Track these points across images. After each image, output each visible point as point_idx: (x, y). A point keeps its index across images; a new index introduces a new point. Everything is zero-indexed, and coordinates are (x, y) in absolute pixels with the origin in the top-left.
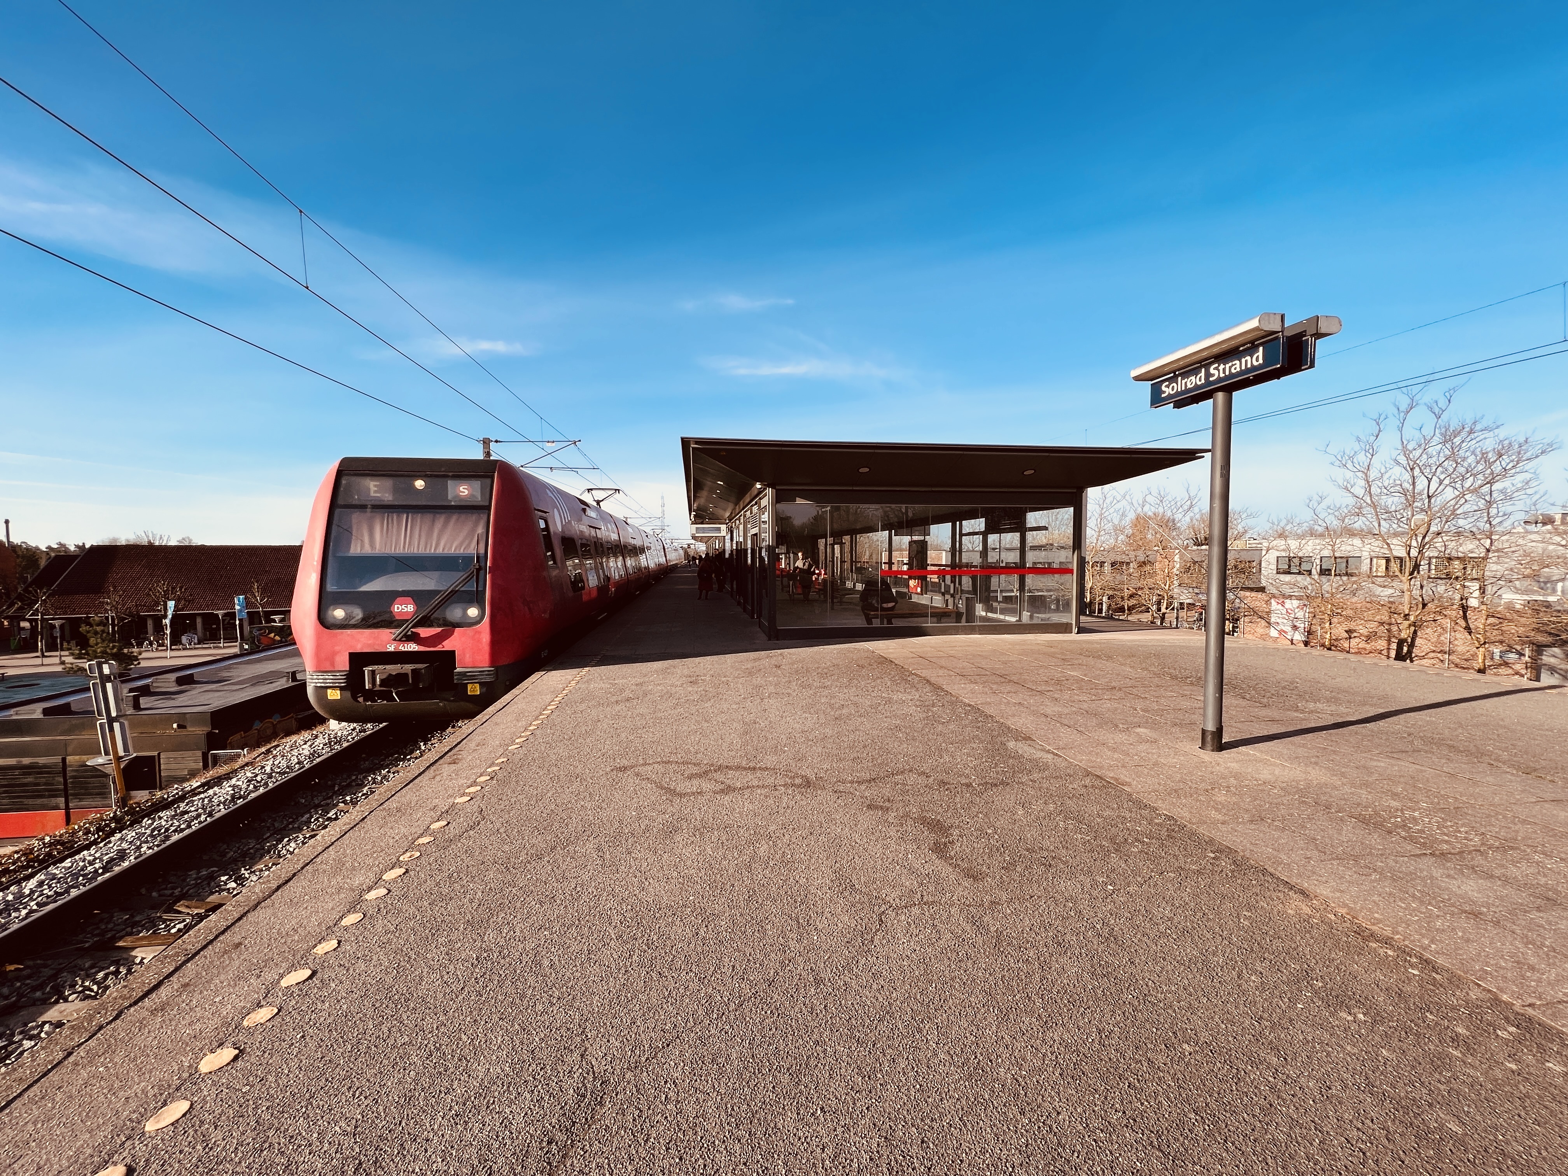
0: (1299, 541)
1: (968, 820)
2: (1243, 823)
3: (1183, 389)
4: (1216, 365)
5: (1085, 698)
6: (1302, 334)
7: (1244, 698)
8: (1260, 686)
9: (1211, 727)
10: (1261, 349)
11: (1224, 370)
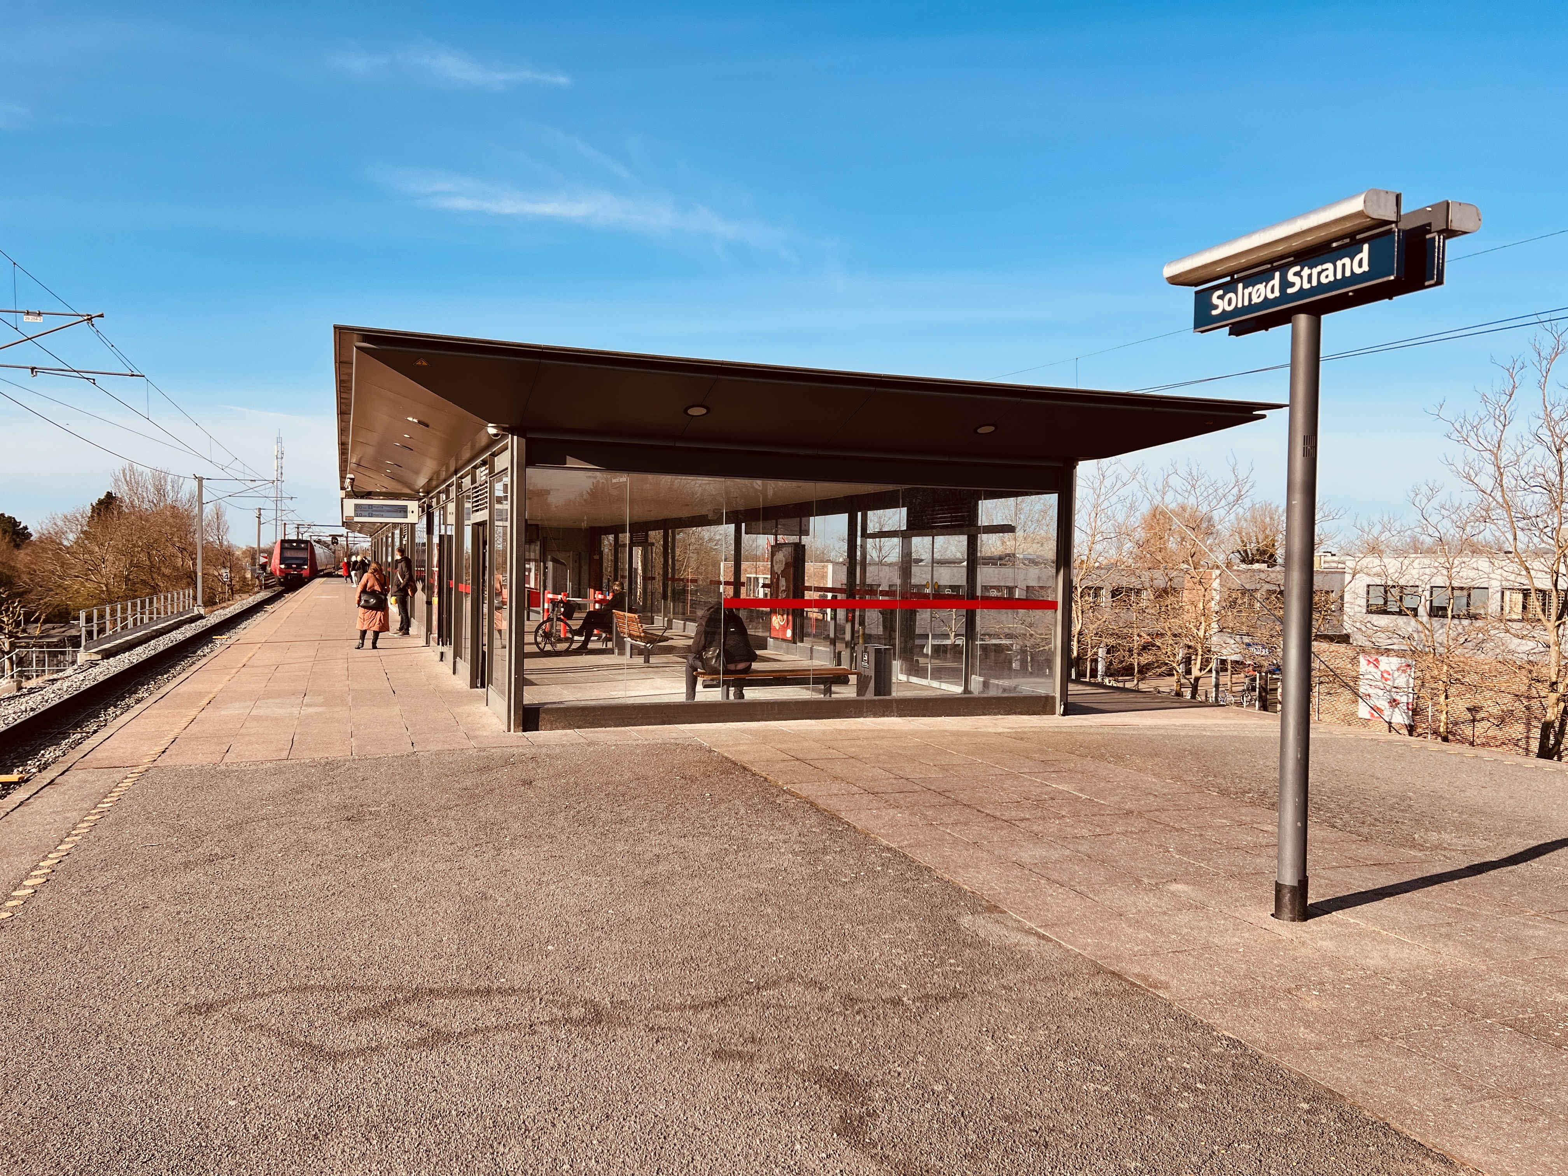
0: (1400, 559)
1: (899, 1069)
2: (1348, 1045)
3: (1246, 303)
4: (1297, 268)
5: (1085, 832)
6: (1425, 229)
7: (1334, 827)
8: (1356, 804)
9: (1289, 879)
10: (1366, 247)
11: (1310, 276)
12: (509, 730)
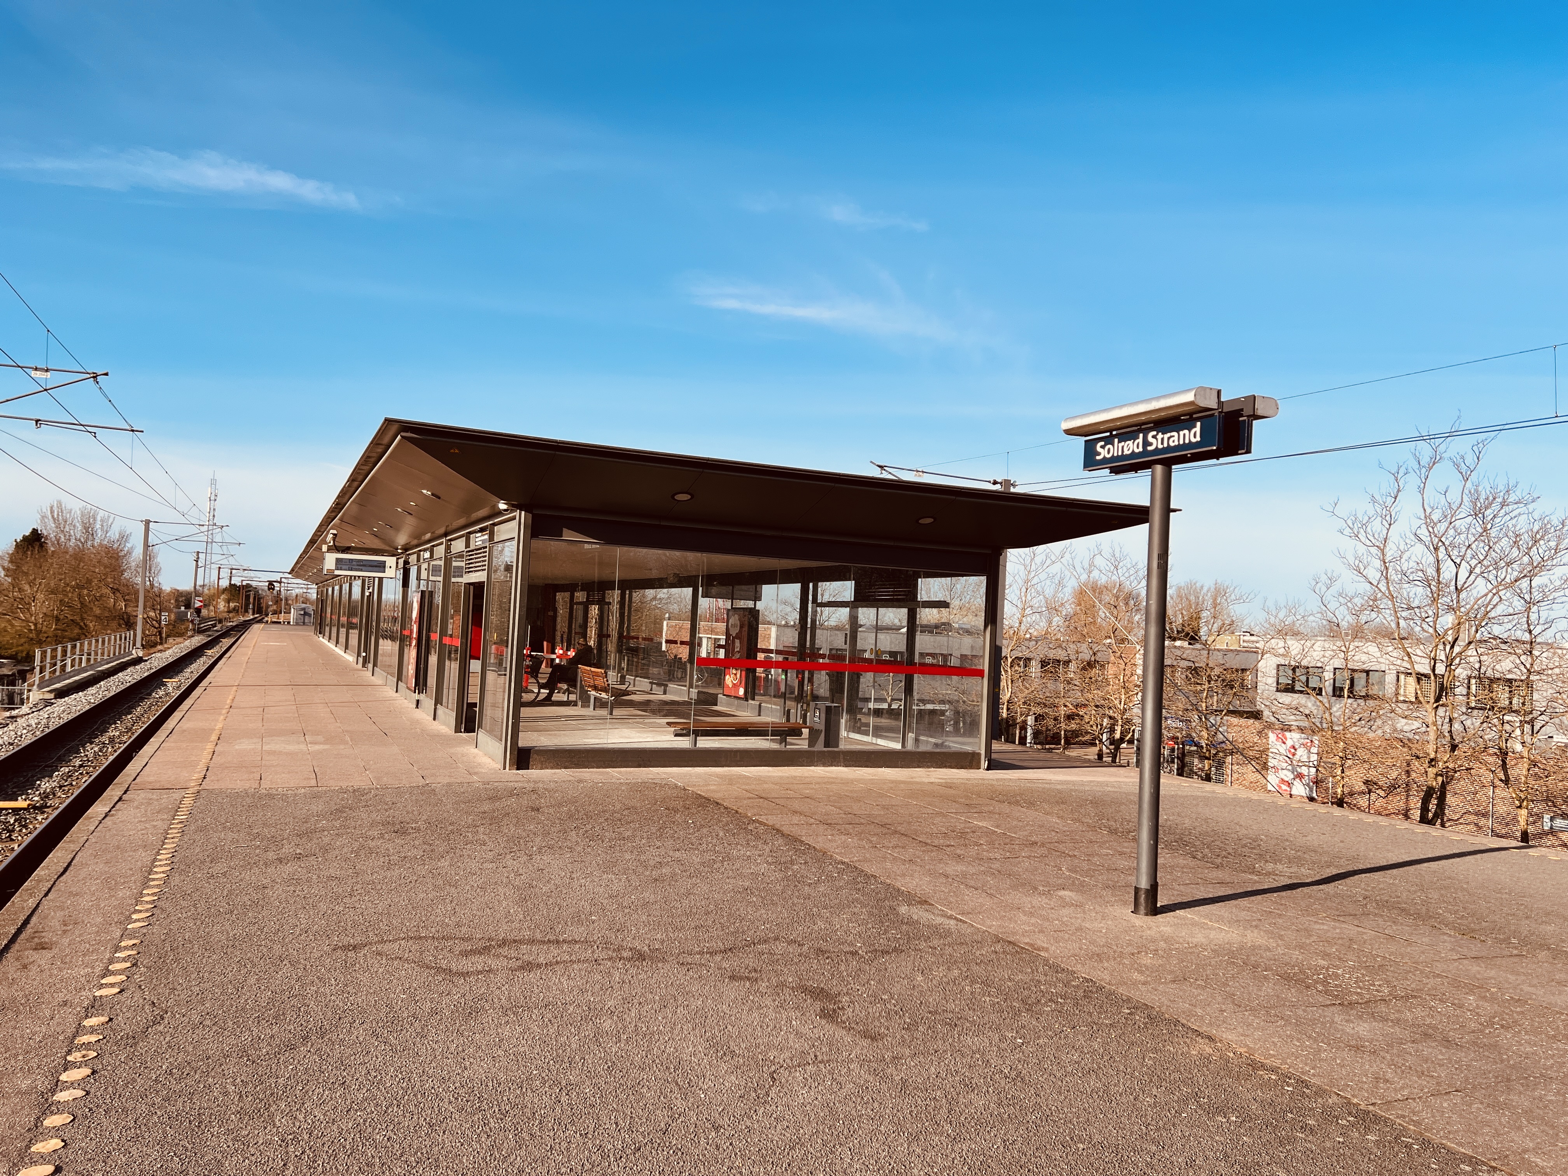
0: (1302, 642)
1: (858, 987)
2: (1165, 983)
3: (1120, 454)
4: (1154, 433)
5: (998, 856)
6: (1238, 413)
7: (1194, 858)
8: (1217, 843)
9: (1144, 884)
10: (1199, 424)
11: (1162, 439)
12: (505, 768)
